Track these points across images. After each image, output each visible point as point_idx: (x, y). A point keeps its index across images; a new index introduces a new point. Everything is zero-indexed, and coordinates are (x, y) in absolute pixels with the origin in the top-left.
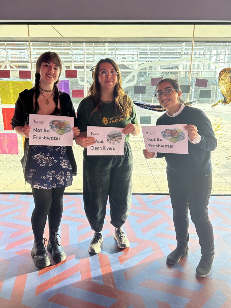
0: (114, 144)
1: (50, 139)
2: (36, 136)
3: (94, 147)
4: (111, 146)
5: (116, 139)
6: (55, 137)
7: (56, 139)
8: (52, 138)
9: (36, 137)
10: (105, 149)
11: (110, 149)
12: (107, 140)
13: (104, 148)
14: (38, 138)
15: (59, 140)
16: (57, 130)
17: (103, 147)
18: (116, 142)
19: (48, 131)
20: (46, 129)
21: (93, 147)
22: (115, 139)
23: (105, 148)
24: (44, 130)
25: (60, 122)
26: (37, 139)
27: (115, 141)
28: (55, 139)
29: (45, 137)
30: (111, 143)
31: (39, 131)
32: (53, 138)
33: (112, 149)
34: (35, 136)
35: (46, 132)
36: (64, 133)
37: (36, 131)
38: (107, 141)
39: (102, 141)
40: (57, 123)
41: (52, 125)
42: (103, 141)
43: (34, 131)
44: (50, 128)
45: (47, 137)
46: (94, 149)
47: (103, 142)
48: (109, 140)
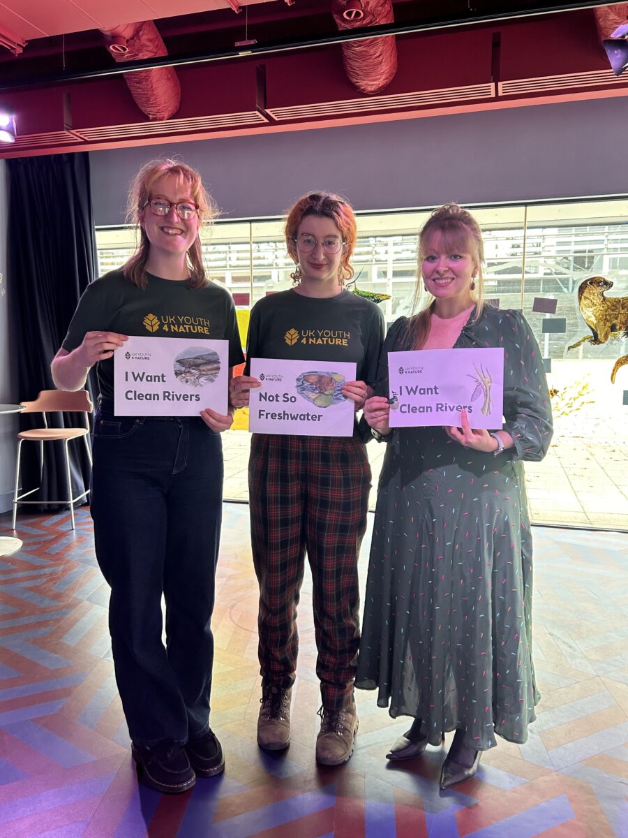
0: (196, 386)
1: (296, 419)
2: (264, 411)
3: (135, 392)
4: (189, 389)
5: (203, 371)
6: (308, 415)
7: (312, 417)
8: (302, 417)
9: (264, 413)
10: (170, 397)
11: (185, 397)
12: (177, 374)
13: (167, 395)
14: (269, 416)
15: (319, 420)
16: (314, 397)
17: (165, 392)
18: (202, 380)
19: (293, 399)
20: (287, 395)
21: (131, 392)
22: (200, 370)
23: (169, 395)
24: (284, 397)
25: (321, 377)
26: (267, 418)
27: (201, 375)
28: (308, 419)
29: (284, 414)
30: (187, 382)
31: (271, 398)
32: (304, 416)
33: (191, 400)
34: (262, 413)
35: (288, 401)
36: (332, 403)
37: (265, 399)
38: (174, 376)
39: (160, 375)
40: (313, 379)
41: (302, 385)
42: (163, 376)
43: (260, 400)
44: (298, 392)
45: (291, 415)
46: (135, 399)
47: (165, 379)
48: (181, 374)
